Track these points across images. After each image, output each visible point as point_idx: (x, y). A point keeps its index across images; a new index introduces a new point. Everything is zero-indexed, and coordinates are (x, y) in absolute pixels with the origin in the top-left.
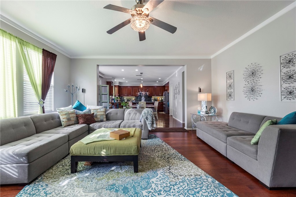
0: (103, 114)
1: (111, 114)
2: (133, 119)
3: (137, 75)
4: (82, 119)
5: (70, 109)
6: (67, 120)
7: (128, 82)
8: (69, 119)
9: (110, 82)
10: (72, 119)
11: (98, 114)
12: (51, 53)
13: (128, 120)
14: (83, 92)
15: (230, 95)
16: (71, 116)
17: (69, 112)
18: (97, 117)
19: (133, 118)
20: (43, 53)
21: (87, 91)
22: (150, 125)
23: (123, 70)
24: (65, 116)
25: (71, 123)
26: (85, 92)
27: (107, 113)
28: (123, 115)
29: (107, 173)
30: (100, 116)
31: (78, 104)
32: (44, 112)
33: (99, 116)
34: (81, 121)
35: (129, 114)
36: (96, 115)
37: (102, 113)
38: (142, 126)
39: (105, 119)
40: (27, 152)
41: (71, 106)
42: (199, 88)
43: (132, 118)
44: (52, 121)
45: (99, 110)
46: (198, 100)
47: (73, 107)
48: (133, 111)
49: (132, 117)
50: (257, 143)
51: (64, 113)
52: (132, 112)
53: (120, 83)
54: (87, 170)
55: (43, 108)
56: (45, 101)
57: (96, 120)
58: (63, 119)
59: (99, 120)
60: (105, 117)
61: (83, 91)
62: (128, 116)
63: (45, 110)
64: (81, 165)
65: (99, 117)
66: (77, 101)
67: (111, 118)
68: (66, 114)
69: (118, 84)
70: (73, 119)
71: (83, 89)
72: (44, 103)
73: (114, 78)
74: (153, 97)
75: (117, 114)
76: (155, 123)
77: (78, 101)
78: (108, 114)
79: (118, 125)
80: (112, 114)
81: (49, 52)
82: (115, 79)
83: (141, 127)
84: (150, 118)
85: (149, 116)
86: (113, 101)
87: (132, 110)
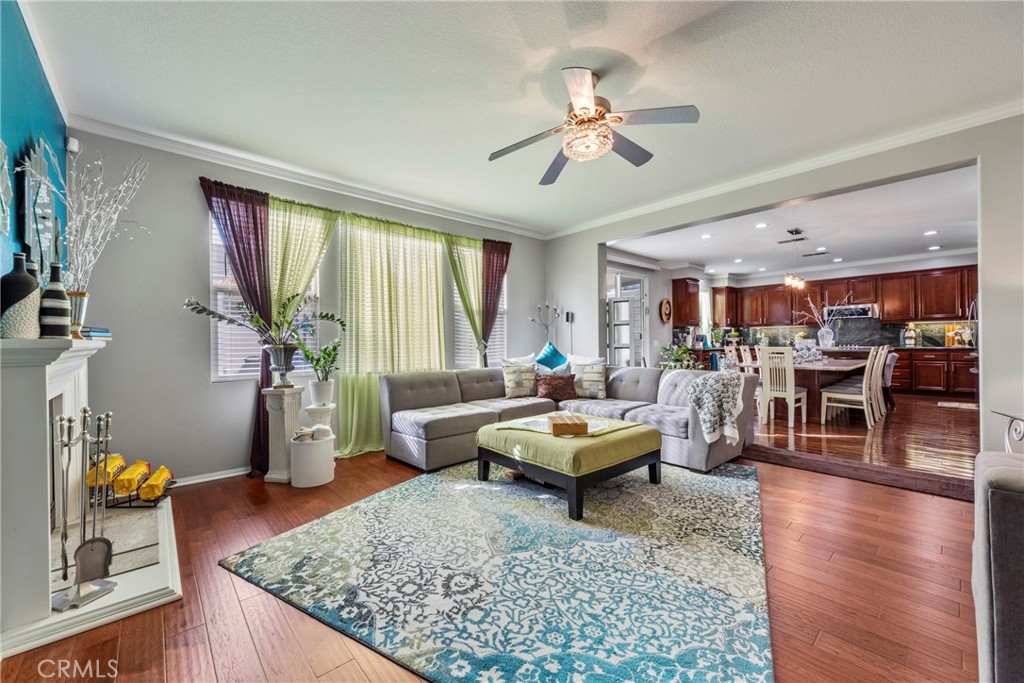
0: (596, 379)
1: (622, 381)
2: (681, 403)
3: (781, 243)
4: (544, 386)
5: (528, 360)
6: (514, 385)
7: (768, 271)
8: (519, 384)
9: (685, 279)
10: (526, 383)
11: (586, 377)
12: (499, 242)
13: (667, 403)
14: (567, 320)
16: (524, 376)
17: (522, 368)
18: (581, 387)
19: (682, 398)
20: (484, 248)
21: (576, 318)
22: (709, 425)
24: (512, 377)
25: (522, 394)
26: (572, 320)
27: (611, 378)
28: (654, 386)
29: (525, 498)
30: (590, 385)
31: (548, 350)
32: (486, 366)
33: (586, 385)
34: (542, 390)
35: (671, 385)
36: (580, 381)
37: (596, 377)
38: (687, 425)
39: (602, 394)
40: (425, 422)
41: (533, 354)
43: (679, 397)
44: (490, 384)
45: (588, 369)
47: (538, 358)
48: (685, 376)
49: (680, 394)
51: (511, 370)
52: (682, 379)
53: (733, 277)
54: (502, 482)
55: (485, 357)
56: (489, 343)
57: (578, 391)
58: (509, 381)
59: (587, 393)
60: (602, 386)
61: (570, 317)
62: (669, 391)
63: (489, 361)
64: (498, 472)
65: (588, 387)
66: (548, 344)
67: (621, 392)
68: (514, 372)
69: (724, 284)
70: (528, 385)
71: (568, 314)
72: (486, 347)
73: (699, 265)
74: (911, 325)
75: (638, 382)
76: (729, 423)
77: (550, 344)
78: (614, 379)
79: (620, 412)
80: (623, 383)
81: (495, 241)
82: (707, 267)
83: (683, 430)
84: (711, 404)
85: (707, 395)
86: (701, 344)
87: (682, 373)
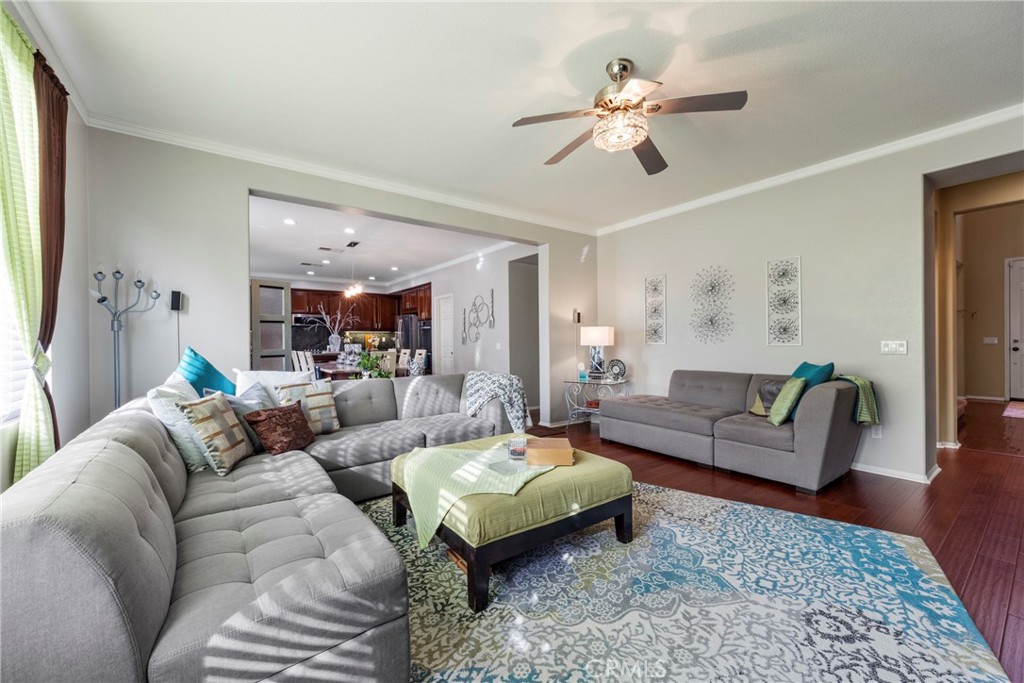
0: (327, 403)
6: (227, 444)
11: (310, 405)
13: (421, 416)
14: (175, 306)
15: (655, 333)
17: (218, 404)
23: (289, 222)
25: (239, 455)
28: (392, 399)
30: (320, 413)
33: (314, 414)
36: (305, 410)
37: (326, 400)
39: (336, 425)
42: (575, 311)
45: (308, 390)
46: (582, 344)
50: (788, 420)
60: (333, 413)
61: (177, 301)
65: (318, 418)
67: (350, 417)
68: (213, 415)
71: (175, 295)
74: (348, 333)
75: (370, 398)
78: (339, 398)
80: (349, 402)
